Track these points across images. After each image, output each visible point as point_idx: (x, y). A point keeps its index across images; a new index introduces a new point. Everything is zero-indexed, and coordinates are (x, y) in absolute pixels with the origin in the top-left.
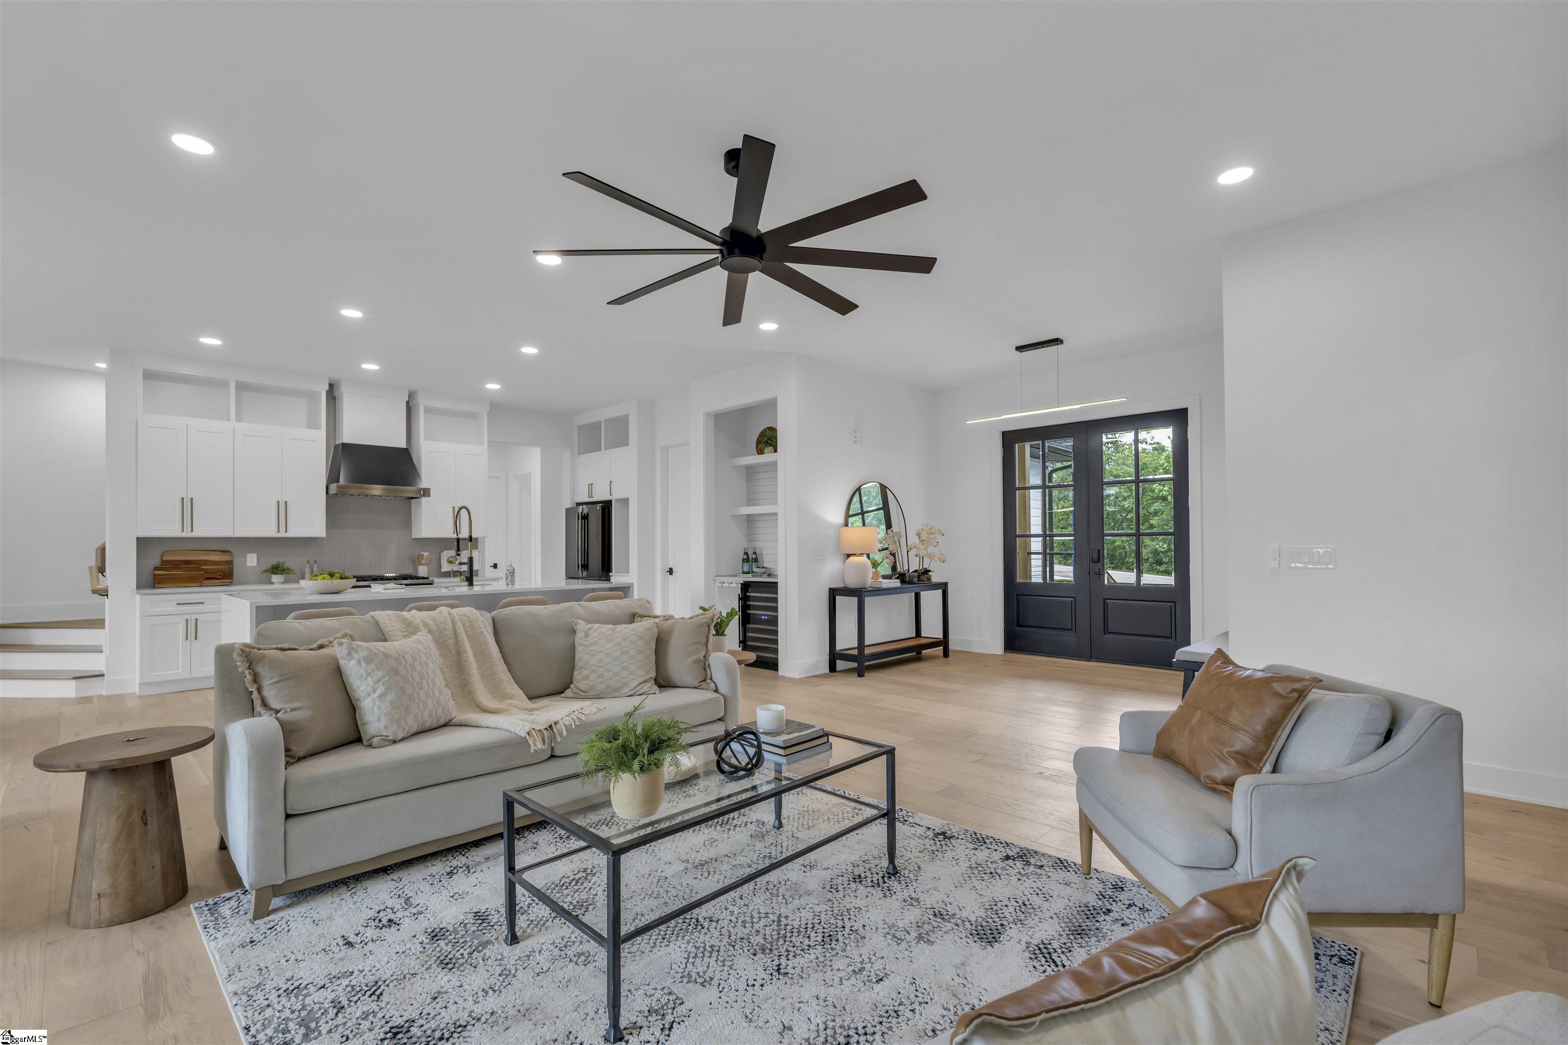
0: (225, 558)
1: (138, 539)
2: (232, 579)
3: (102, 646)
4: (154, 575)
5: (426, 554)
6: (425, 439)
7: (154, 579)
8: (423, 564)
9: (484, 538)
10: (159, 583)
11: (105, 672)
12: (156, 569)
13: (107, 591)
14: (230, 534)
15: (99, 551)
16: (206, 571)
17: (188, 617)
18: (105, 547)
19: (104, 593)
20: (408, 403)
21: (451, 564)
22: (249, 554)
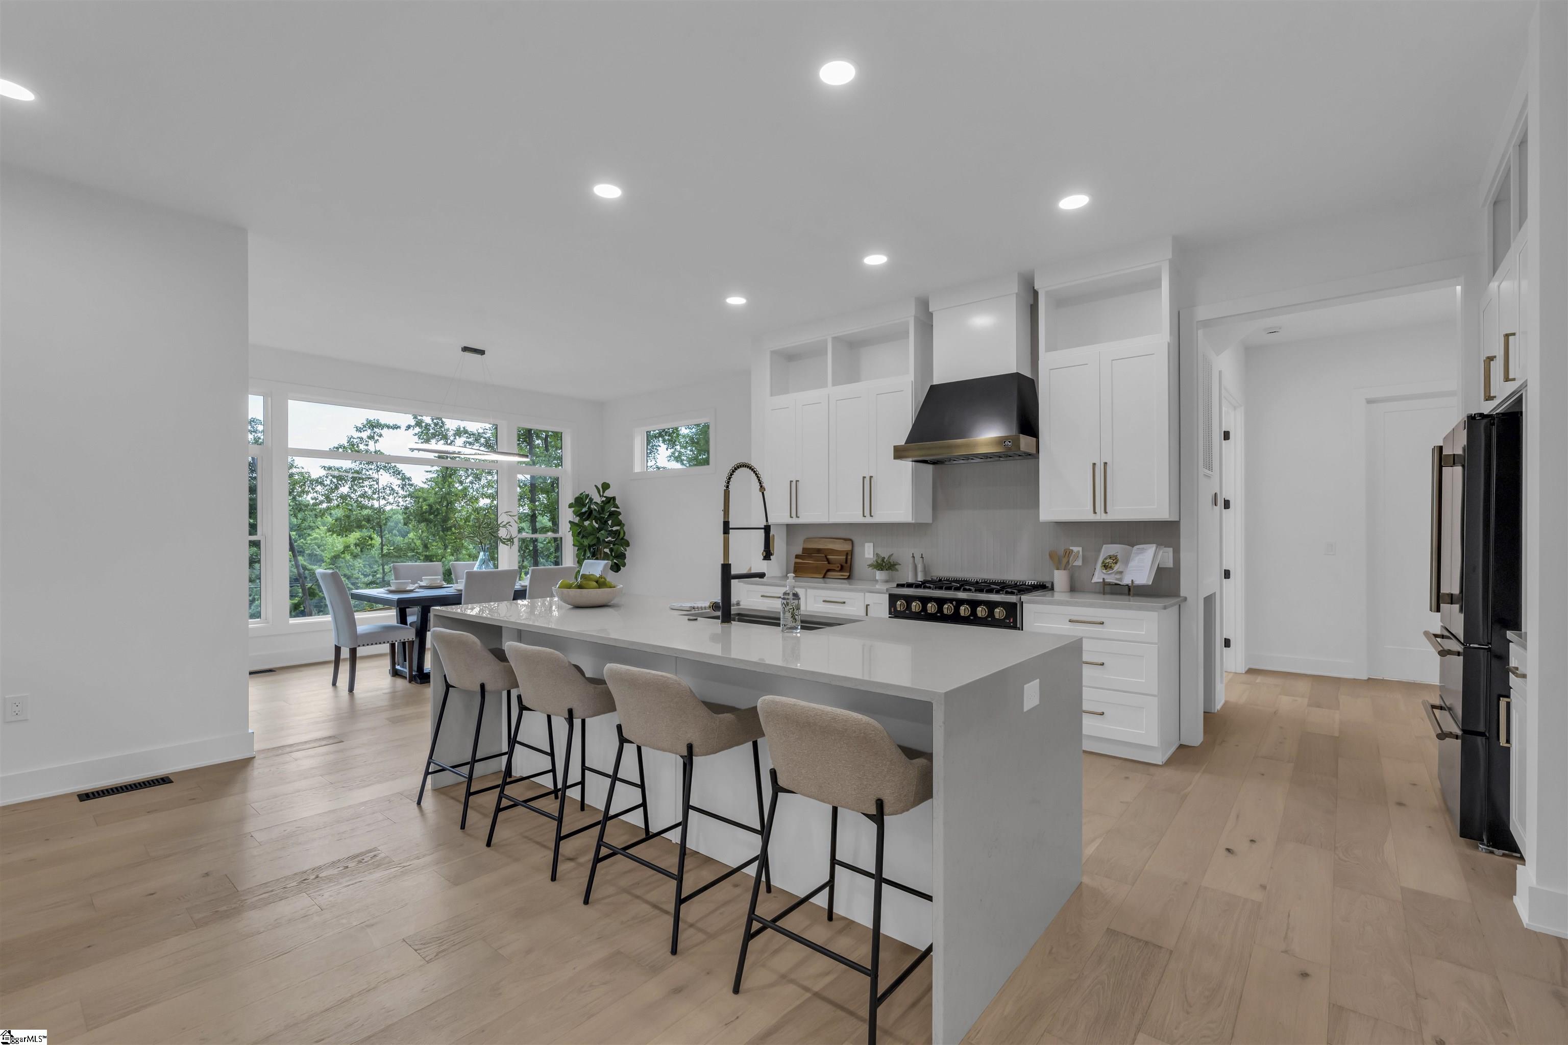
0: (846, 547)
2: (853, 572)
4: (795, 563)
5: (1075, 549)
7: (794, 567)
12: (797, 557)
16: (829, 562)
21: (1104, 571)
22: (867, 545)
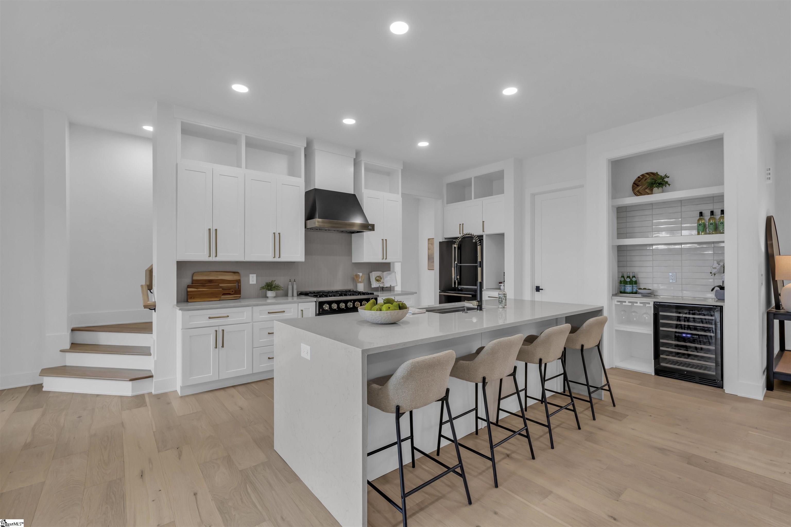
0: (235, 277)
1: (178, 262)
2: (240, 294)
3: (149, 348)
4: (188, 292)
5: (361, 274)
6: (365, 188)
7: (188, 295)
8: (360, 282)
9: (394, 263)
10: (191, 298)
11: (153, 373)
12: (189, 287)
13: (155, 306)
14: (241, 258)
15: (148, 273)
16: (223, 289)
17: (217, 328)
18: (152, 269)
19: (153, 308)
20: (355, 159)
21: (378, 282)
22: (251, 275)
